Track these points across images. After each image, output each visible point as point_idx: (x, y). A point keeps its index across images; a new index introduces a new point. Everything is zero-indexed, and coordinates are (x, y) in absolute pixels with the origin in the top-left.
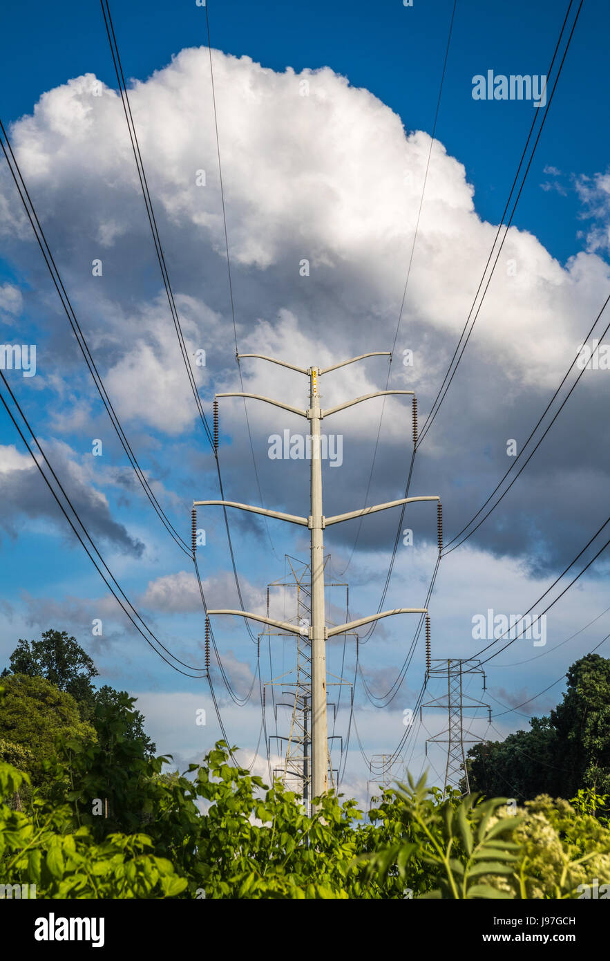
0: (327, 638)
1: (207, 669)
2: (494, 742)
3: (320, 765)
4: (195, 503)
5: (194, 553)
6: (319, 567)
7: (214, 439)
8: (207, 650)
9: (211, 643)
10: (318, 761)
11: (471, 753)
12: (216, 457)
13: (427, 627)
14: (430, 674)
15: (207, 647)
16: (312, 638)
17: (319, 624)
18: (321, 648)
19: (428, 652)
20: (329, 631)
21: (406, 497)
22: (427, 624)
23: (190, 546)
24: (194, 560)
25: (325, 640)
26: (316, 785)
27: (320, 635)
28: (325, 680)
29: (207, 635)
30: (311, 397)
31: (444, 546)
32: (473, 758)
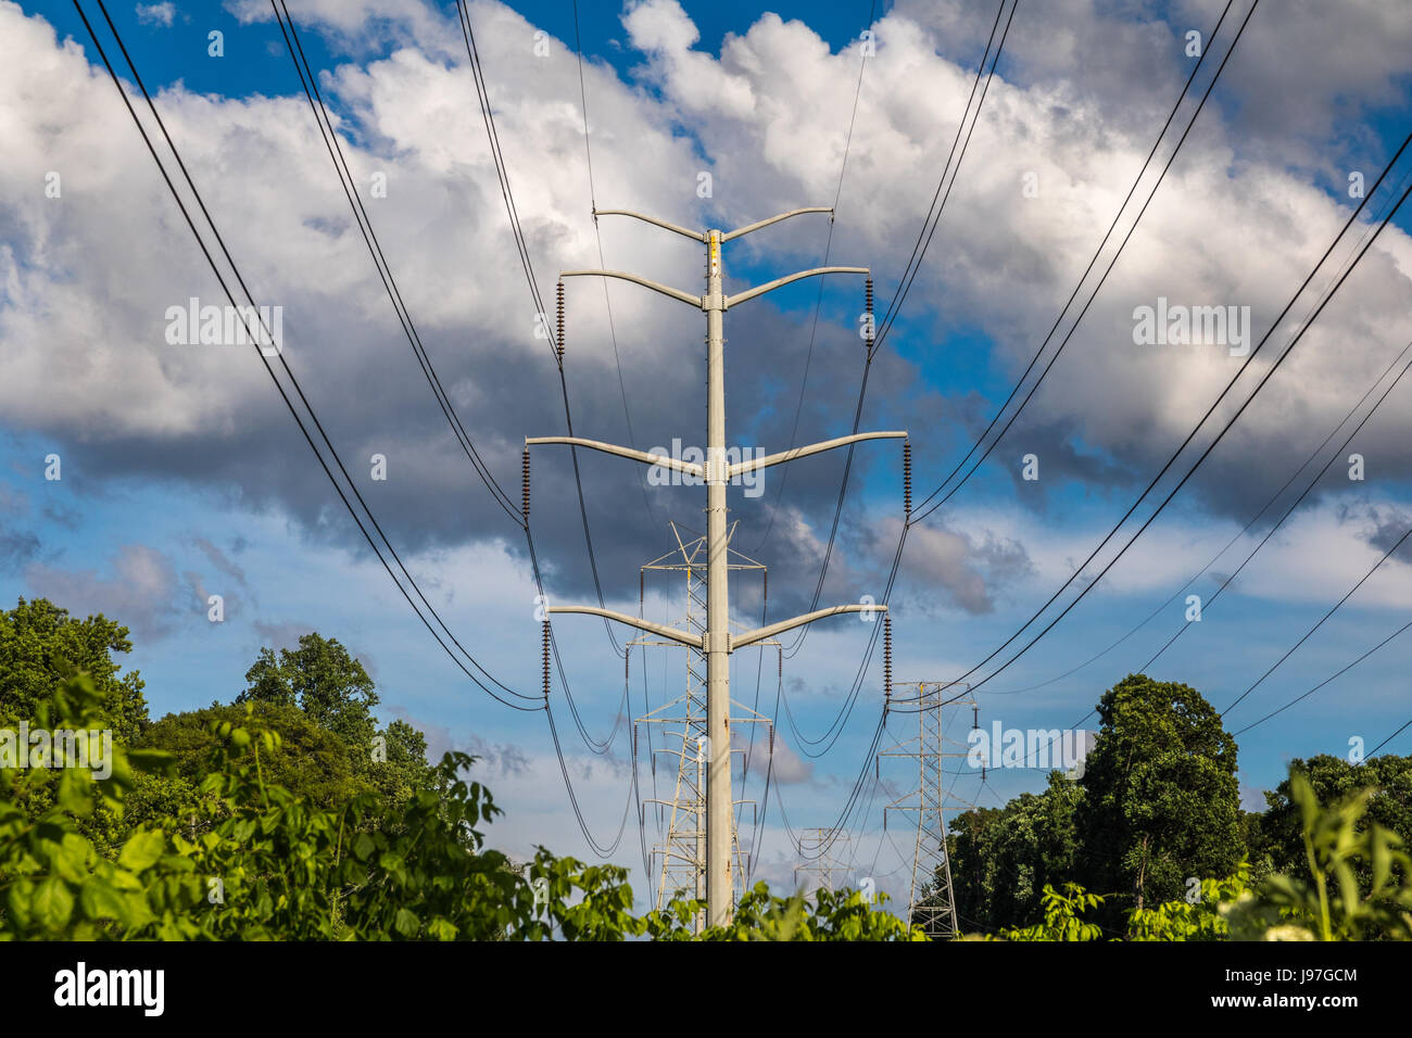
0: (731, 650)
1: (546, 698)
2: (989, 808)
3: (721, 846)
4: (528, 440)
5: (526, 519)
6: (720, 539)
7: (557, 342)
8: (546, 668)
9: (551, 652)
10: (717, 839)
11: (954, 825)
12: (561, 369)
13: (887, 634)
14: (891, 706)
15: (546, 664)
16: (708, 651)
17: (719, 628)
18: (722, 664)
19: (887, 672)
20: (734, 640)
21: (855, 433)
22: (887, 630)
23: (520, 507)
24: (526, 529)
25: (728, 653)
26: (714, 876)
27: (720, 645)
28: (728, 715)
29: (546, 645)
30: (708, 277)
31: (913, 509)
32: (957, 833)
